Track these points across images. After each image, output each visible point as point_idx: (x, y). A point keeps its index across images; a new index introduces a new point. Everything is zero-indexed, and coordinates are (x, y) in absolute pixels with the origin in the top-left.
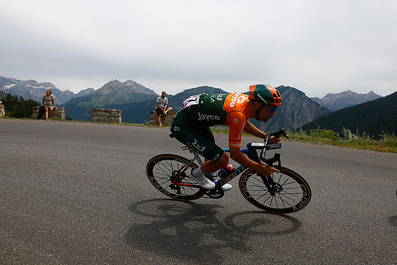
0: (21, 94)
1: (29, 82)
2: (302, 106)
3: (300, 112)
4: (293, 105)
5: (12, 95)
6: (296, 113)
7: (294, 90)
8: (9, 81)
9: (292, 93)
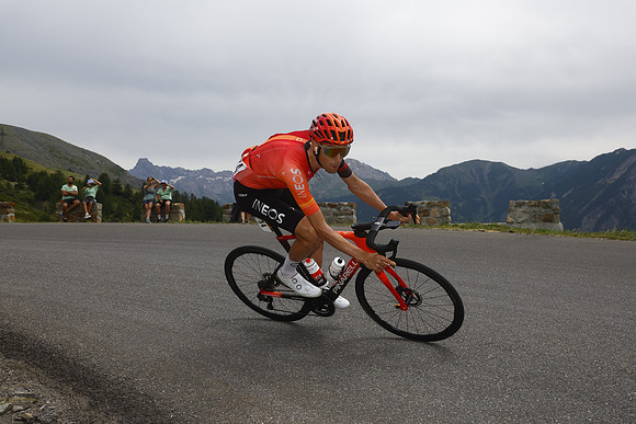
1: (202, 172)
5: (181, 192)
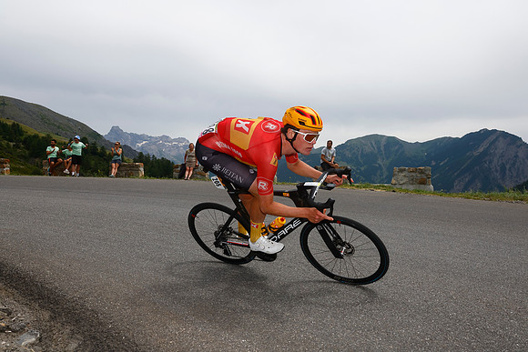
0: (153, 152)
1: (162, 138)
2: (516, 156)
3: (514, 164)
4: (502, 156)
6: (508, 167)
7: (504, 134)
8: (142, 138)
9: (501, 138)
